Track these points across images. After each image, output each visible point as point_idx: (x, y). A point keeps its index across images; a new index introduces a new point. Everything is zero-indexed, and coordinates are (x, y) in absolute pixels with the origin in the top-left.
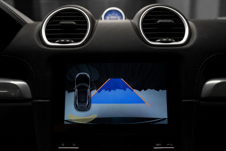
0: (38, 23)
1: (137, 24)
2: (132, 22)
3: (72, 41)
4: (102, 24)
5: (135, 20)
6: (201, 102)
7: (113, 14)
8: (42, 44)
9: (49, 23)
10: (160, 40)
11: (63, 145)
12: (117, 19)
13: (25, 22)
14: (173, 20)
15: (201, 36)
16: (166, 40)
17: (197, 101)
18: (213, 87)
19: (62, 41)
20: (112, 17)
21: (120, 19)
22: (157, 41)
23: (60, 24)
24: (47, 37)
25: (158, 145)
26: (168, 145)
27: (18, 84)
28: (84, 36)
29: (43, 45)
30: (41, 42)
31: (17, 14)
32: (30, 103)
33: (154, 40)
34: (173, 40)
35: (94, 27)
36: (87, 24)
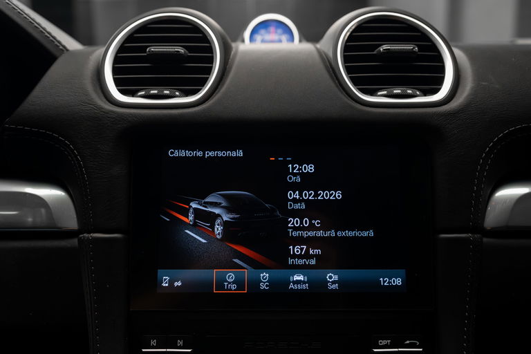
0: (95, 51)
1: (331, 54)
2: (318, 51)
3: (177, 93)
4: (246, 53)
5: (325, 44)
6: (485, 240)
7: (272, 29)
8: (105, 100)
9: (122, 49)
10: (385, 92)
11: (153, 342)
12: (280, 41)
13: (64, 47)
14: (418, 46)
15: (484, 83)
16: (399, 91)
17: (476, 236)
18: (513, 202)
19: (152, 92)
20: (268, 37)
21: (288, 41)
22: (379, 93)
23: (149, 51)
24: (118, 83)
25: (384, 342)
26: (408, 342)
28: (203, 82)
30: (101, 95)
31: (44, 29)
32: (75, 242)
33: (372, 93)
34: (418, 93)
35: (229, 59)
36: (212, 53)
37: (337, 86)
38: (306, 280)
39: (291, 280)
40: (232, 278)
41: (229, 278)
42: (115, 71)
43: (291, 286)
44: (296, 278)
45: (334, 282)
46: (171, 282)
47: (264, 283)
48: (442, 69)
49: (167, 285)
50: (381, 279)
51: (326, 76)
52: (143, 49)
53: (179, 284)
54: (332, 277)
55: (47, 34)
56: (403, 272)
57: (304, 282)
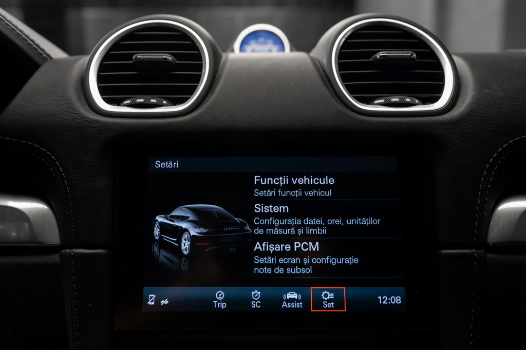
0: (80, 59)
1: (325, 62)
2: (312, 59)
3: (165, 102)
4: (236, 61)
5: (318, 52)
6: (489, 255)
7: (261, 40)
8: (88, 109)
9: (107, 57)
10: (382, 101)
12: (271, 51)
13: (48, 55)
14: (416, 52)
15: (486, 91)
16: (397, 100)
17: (480, 252)
18: (518, 216)
19: (138, 100)
21: (278, 50)
22: (376, 102)
23: (135, 59)
24: (102, 91)
27: (27, 209)
28: (192, 90)
29: (91, 111)
30: (85, 104)
31: (27, 36)
33: (369, 101)
34: (417, 101)
35: (219, 66)
36: (201, 61)
37: (332, 94)
38: (300, 298)
39: (284, 298)
40: (222, 296)
41: (218, 296)
42: (100, 79)
43: (284, 305)
44: (290, 296)
45: (329, 301)
46: (157, 301)
47: (256, 301)
48: (441, 77)
49: (153, 303)
50: (380, 297)
51: (320, 83)
52: (130, 57)
53: (166, 302)
54: (328, 295)
55: (30, 42)
56: (402, 290)
57: (298, 301)
